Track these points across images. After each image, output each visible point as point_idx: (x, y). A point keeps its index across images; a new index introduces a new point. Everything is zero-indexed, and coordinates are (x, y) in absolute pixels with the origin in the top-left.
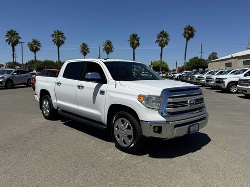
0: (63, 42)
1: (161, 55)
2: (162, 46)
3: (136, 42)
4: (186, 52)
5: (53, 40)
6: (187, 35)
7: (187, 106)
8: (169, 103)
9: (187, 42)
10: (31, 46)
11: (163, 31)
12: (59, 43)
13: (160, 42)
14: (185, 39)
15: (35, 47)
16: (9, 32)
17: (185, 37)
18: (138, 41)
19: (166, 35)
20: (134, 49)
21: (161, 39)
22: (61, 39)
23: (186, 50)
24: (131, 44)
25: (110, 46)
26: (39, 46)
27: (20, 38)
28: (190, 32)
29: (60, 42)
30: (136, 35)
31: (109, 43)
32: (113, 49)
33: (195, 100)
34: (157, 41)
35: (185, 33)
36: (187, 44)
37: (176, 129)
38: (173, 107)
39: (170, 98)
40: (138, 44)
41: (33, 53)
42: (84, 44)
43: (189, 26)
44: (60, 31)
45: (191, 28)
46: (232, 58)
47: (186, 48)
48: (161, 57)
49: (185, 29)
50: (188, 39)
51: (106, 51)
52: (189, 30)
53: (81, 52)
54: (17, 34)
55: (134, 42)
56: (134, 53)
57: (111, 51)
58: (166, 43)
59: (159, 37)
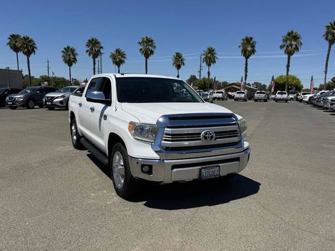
0: (152, 52)
1: (288, 66)
2: (290, 54)
3: (249, 49)
4: (327, 61)
5: (141, 50)
6: (330, 37)
7: (200, 139)
8: (167, 134)
9: (330, 47)
10: (114, 57)
11: (292, 32)
12: (147, 54)
13: (288, 47)
14: (327, 43)
15: (118, 59)
16: (89, 41)
17: (327, 39)
18: (253, 47)
19: (296, 38)
20: (247, 57)
21: (289, 42)
22: (150, 48)
23: (328, 58)
24: (242, 51)
25: (212, 55)
26: (124, 57)
27: (102, 47)
29: (149, 52)
30: (251, 39)
31: (211, 51)
32: (216, 60)
33: (216, 133)
34: (282, 47)
35: (327, 33)
36: (329, 51)
37: (175, 170)
38: (172, 141)
39: (168, 127)
40: (253, 51)
41: (117, 67)
42: (177, 54)
44: (149, 37)
47: (328, 56)
48: (288, 70)
49: (328, 27)
50: (331, 43)
51: (207, 62)
52: (333, 29)
53: (174, 64)
54: (98, 43)
55: (248, 48)
56: (246, 64)
57: (214, 62)
58: (297, 49)
59: (285, 40)
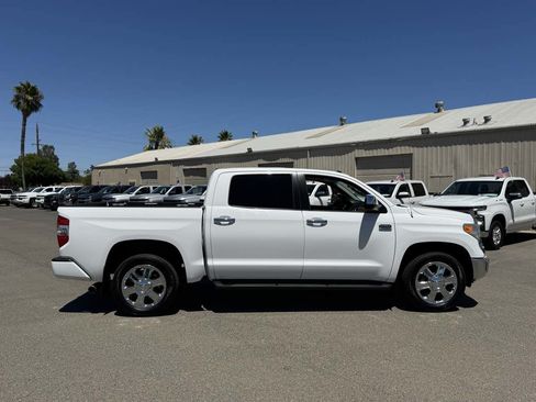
4: (23, 141)
6: (23, 105)
9: (25, 120)
14: (20, 114)
17: (18, 106)
28: (30, 98)
35: (18, 98)
36: (24, 125)
43: (29, 85)
45: (34, 89)
46: (157, 162)
49: (18, 88)
50: (26, 114)
52: (27, 93)
